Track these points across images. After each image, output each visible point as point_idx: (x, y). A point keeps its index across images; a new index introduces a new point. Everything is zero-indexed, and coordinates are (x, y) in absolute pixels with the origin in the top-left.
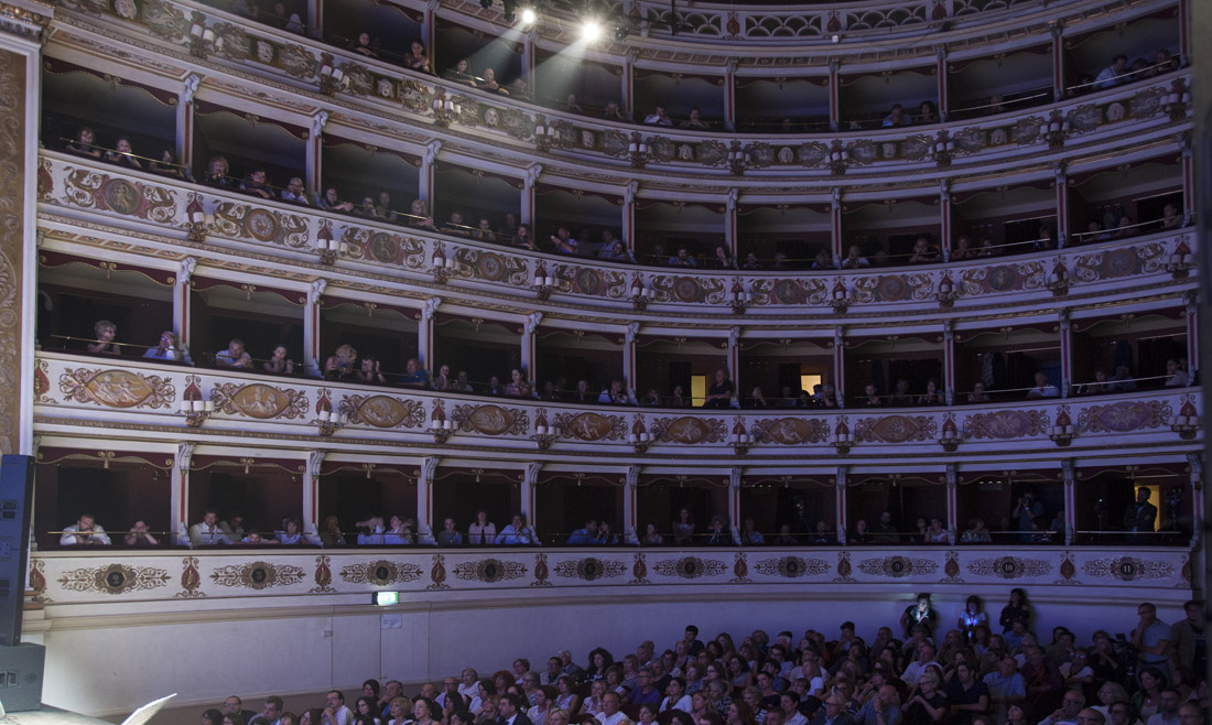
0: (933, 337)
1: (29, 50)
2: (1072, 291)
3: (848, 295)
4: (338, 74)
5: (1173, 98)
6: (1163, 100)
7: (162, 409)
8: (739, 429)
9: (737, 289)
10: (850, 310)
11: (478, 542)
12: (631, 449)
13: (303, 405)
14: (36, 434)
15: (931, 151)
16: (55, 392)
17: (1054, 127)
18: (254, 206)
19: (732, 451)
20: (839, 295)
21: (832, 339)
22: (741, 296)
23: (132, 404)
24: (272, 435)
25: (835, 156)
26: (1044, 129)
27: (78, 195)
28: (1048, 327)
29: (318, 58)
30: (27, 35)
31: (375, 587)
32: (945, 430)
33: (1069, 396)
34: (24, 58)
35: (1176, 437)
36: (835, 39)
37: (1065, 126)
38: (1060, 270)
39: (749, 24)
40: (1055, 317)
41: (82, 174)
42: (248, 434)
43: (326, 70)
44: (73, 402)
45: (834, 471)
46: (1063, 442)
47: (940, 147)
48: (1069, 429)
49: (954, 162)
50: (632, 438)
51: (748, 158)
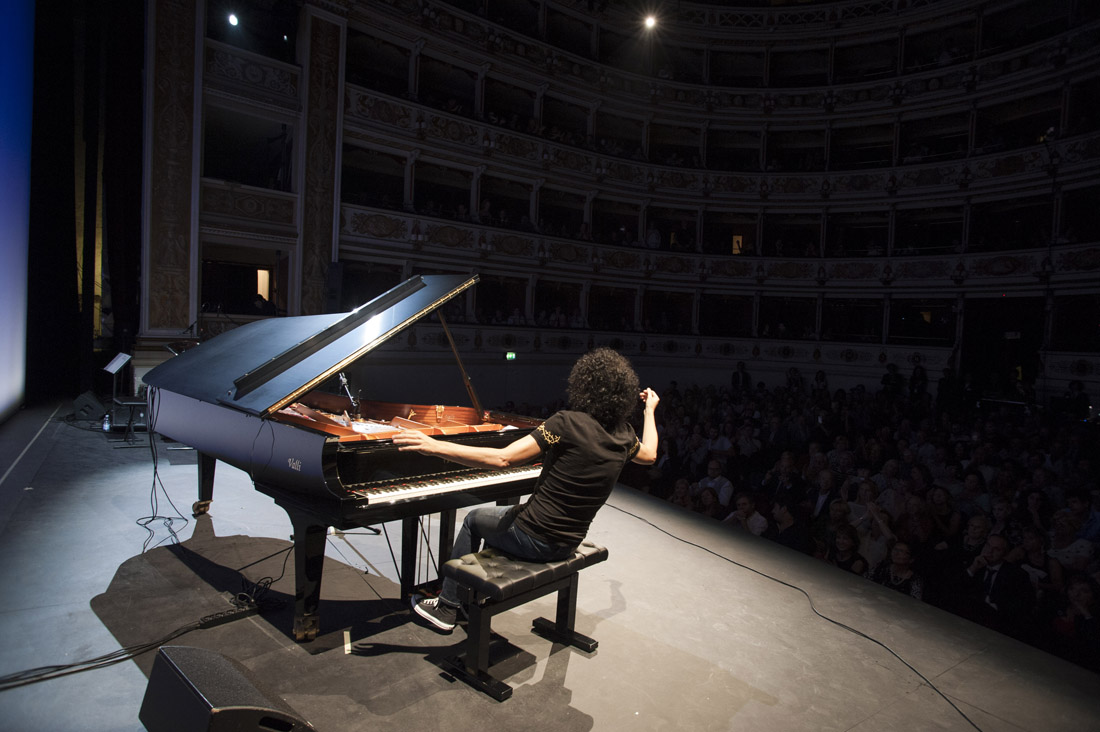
0: (815, 216)
1: (342, 23)
2: (899, 193)
3: (770, 189)
4: (498, 40)
5: (970, 78)
6: (964, 79)
7: (401, 239)
8: (702, 266)
9: (706, 181)
10: (769, 197)
11: (556, 325)
12: (642, 275)
13: (472, 239)
14: (341, 251)
15: (823, 102)
16: (349, 227)
17: (897, 92)
18: (451, 119)
19: (698, 279)
20: (764, 188)
21: (756, 215)
22: (709, 185)
23: (386, 236)
24: (456, 257)
25: (768, 103)
26: (891, 93)
27: (363, 110)
28: (883, 214)
29: (487, 31)
30: (341, 13)
31: (504, 349)
32: (819, 273)
33: (892, 256)
34: (339, 27)
35: (952, 283)
36: (771, 30)
37: (904, 92)
38: (893, 179)
39: (722, 18)
40: (887, 208)
41: (365, 98)
42: (444, 255)
43: (491, 38)
44: (357, 233)
45: (753, 294)
46: (887, 283)
47: (829, 101)
48: (891, 275)
49: (835, 110)
50: (644, 268)
51: (717, 102)
